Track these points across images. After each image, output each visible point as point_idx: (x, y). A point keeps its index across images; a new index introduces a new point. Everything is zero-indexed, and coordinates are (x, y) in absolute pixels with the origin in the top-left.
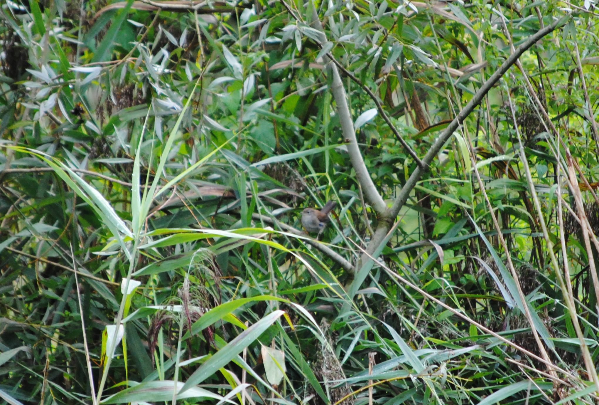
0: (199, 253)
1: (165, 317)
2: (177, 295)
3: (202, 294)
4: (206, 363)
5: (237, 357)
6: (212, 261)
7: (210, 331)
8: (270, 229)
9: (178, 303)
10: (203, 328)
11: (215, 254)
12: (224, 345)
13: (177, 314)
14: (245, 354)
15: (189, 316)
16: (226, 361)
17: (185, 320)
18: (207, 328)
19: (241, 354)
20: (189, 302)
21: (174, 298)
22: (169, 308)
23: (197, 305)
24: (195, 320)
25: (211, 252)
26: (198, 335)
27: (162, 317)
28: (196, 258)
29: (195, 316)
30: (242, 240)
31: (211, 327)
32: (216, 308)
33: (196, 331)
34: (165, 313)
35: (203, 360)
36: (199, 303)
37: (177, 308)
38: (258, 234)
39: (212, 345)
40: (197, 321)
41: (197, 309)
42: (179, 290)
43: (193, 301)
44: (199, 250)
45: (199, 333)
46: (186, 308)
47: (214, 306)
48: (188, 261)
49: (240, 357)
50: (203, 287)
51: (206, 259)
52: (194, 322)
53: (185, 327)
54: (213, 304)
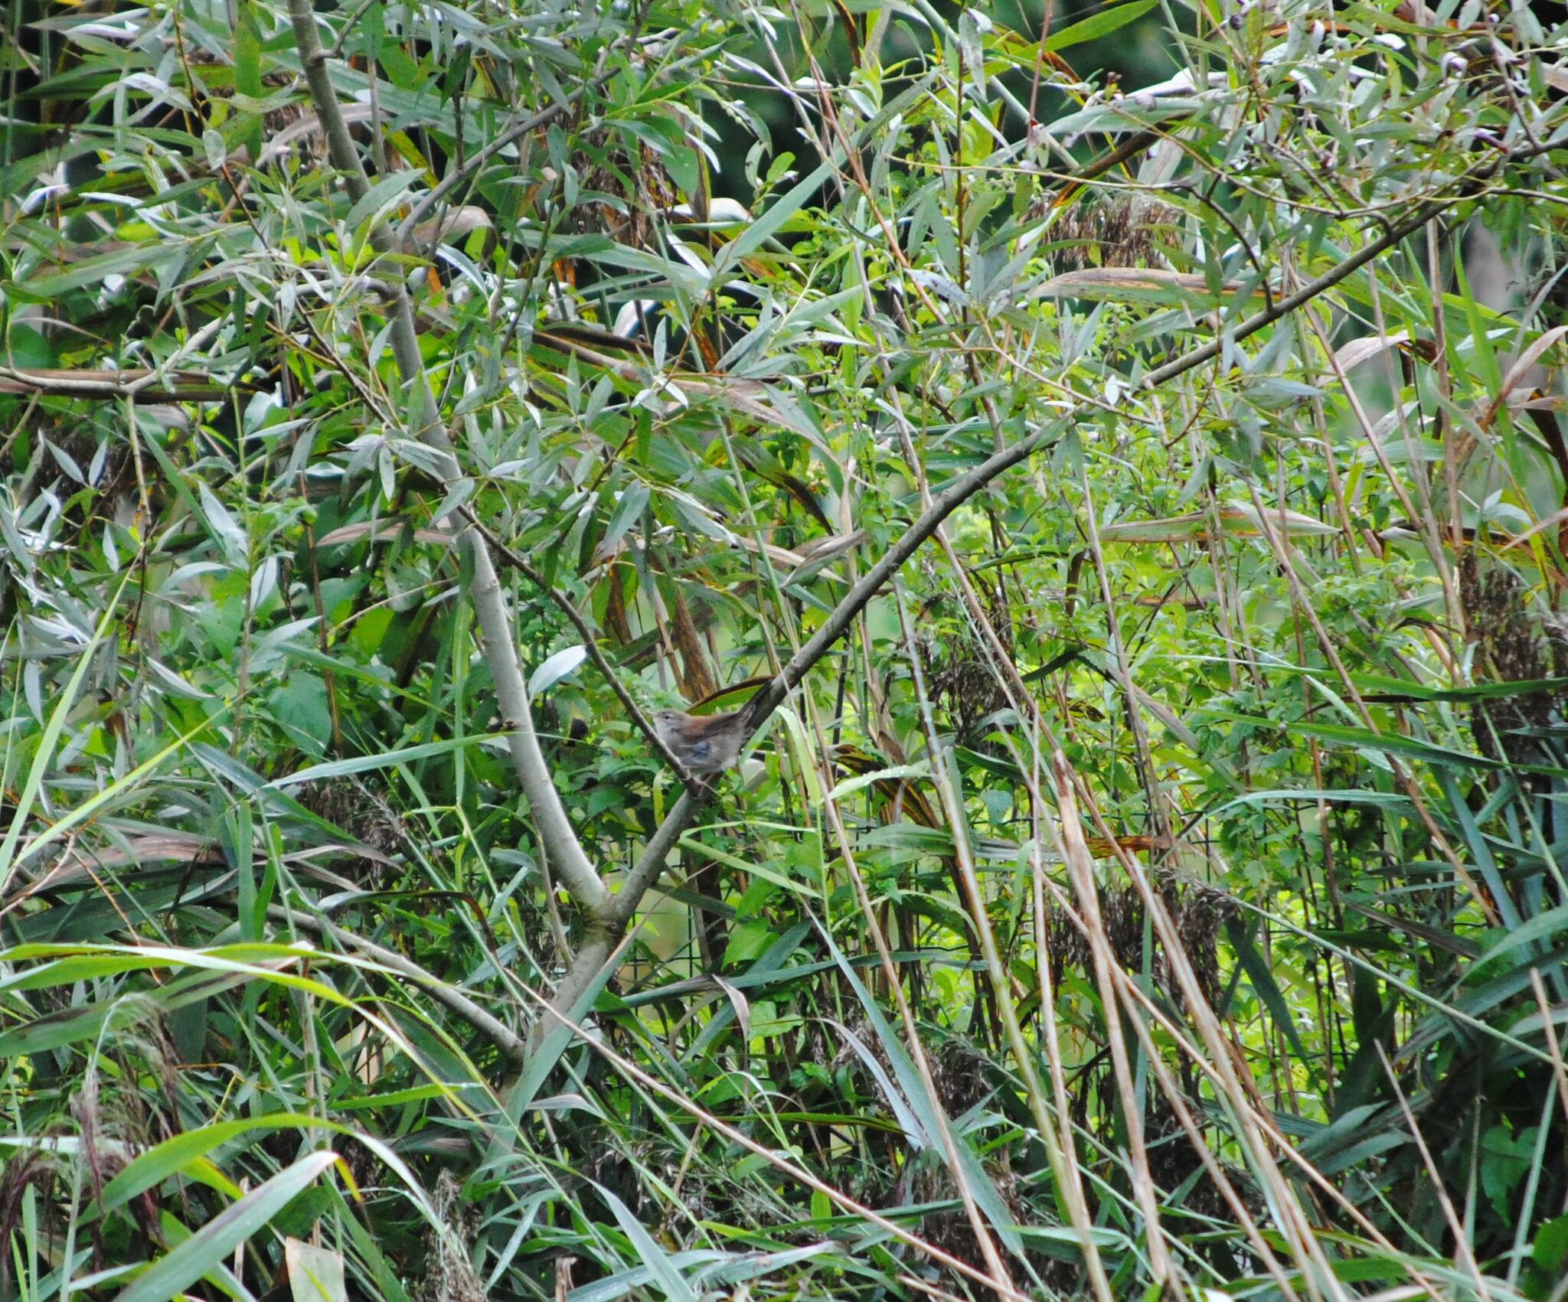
0: (124, 1005)
1: (36, 1166)
2: (68, 1111)
3: (131, 1109)
4: (136, 1284)
5: (217, 1269)
6: (156, 1024)
7: (149, 1203)
8: (306, 946)
9: (68, 1131)
10: (133, 1193)
11: (165, 1009)
12: (186, 1237)
13: (65, 1157)
14: (239, 1259)
15: (97, 1165)
16: (190, 1278)
17: (85, 1175)
18: (142, 1196)
19: (229, 1262)
20: (97, 1129)
21: (61, 1119)
22: (46, 1144)
23: (116, 1137)
24: (111, 1173)
25: (154, 1003)
26: (119, 1213)
27: (27, 1165)
28: (116, 1018)
29: (112, 1164)
30: (235, 973)
31: (150, 1191)
32: (164, 1144)
33: (113, 1203)
34: (37, 1155)
35: (132, 1276)
36: (122, 1132)
37: (68, 1144)
38: (275, 961)
39: (153, 1237)
40: (116, 1178)
41: (117, 1147)
42: (71, 1098)
43: (106, 1127)
44: (124, 998)
45: (122, 1207)
46: (88, 1142)
47: (159, 1140)
48: (96, 1025)
49: (225, 1269)
50: (132, 1090)
51: (143, 1021)
52: (109, 1179)
53: (86, 1191)
54: (156, 1137)
